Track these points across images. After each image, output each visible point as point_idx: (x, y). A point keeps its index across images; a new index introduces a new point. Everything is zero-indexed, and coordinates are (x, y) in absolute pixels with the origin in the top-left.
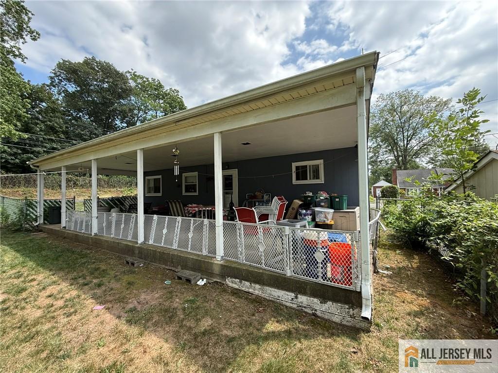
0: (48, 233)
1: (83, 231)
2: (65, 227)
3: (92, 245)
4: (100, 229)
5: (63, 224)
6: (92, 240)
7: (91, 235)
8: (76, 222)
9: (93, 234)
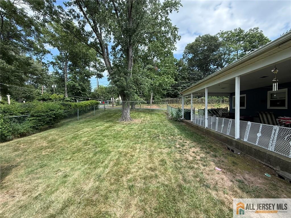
0: (186, 124)
1: (200, 125)
2: (192, 122)
3: (205, 133)
4: (209, 125)
5: (192, 120)
6: (205, 130)
7: (205, 127)
8: (197, 120)
9: (206, 127)
